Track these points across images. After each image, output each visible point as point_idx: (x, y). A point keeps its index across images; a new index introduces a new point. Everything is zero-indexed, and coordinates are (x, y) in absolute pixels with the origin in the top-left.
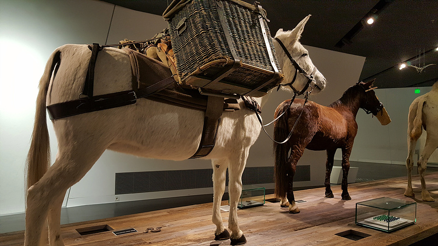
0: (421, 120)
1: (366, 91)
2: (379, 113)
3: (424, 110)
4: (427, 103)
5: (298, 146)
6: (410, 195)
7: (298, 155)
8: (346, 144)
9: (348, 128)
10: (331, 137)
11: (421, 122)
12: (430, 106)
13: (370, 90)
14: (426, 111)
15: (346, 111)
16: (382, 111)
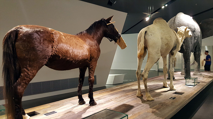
0: (143, 44)
1: (107, 24)
2: (118, 41)
3: (146, 37)
4: (148, 32)
5: (27, 69)
6: (140, 96)
7: (27, 77)
8: (90, 64)
9: (90, 51)
10: (68, 59)
11: (144, 45)
12: (149, 34)
13: (110, 24)
14: (147, 37)
15: (89, 38)
16: (120, 39)
